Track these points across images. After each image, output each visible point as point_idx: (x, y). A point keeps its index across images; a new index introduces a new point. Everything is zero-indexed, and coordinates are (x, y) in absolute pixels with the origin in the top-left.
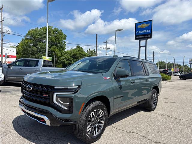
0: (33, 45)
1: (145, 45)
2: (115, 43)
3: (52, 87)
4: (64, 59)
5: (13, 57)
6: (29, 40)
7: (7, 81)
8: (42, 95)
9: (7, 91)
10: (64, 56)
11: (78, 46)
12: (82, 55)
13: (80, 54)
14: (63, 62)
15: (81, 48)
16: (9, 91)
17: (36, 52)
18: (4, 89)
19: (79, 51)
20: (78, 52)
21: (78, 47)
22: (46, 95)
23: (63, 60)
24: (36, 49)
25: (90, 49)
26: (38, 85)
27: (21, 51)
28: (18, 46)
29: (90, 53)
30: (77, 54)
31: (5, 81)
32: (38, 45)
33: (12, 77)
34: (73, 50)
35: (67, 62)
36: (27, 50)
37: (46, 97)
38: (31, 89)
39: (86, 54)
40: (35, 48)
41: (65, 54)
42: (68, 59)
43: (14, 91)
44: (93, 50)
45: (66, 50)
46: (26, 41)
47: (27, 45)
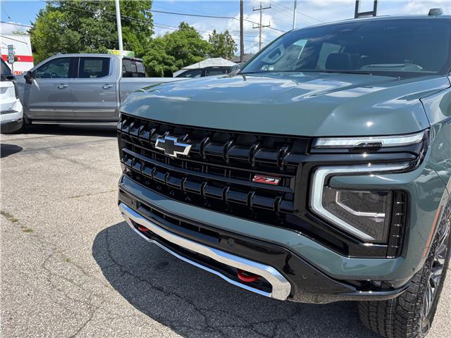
0: (70, 27)
1: (372, 10)
2: (295, 8)
3: (305, 144)
4: (152, 60)
5: (24, 59)
6: (57, 12)
7: (31, 120)
8: (247, 176)
9: (39, 150)
10: (152, 51)
11: (182, 24)
12: (197, 46)
13: (191, 44)
14: (151, 67)
15: (192, 28)
16: (43, 149)
17: (80, 45)
18: (28, 144)
19: (188, 37)
20: (186, 41)
21: (183, 26)
22: (269, 180)
23: (151, 64)
24: (79, 36)
25: (215, 32)
26: (217, 136)
27: (42, 43)
28: (34, 29)
29: (216, 42)
30: (183, 46)
31: (24, 121)
32: (84, 25)
33: (43, 110)
34: (171, 35)
35: (161, 68)
36: (56, 40)
37: (266, 187)
38: (186, 152)
39: (207, 43)
40: (76, 33)
41: (153, 46)
42: (161, 59)
43: (56, 147)
44: (223, 33)
45: (153, 37)
46: (52, 15)
47: (54, 26)
